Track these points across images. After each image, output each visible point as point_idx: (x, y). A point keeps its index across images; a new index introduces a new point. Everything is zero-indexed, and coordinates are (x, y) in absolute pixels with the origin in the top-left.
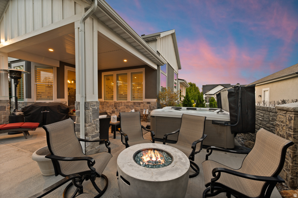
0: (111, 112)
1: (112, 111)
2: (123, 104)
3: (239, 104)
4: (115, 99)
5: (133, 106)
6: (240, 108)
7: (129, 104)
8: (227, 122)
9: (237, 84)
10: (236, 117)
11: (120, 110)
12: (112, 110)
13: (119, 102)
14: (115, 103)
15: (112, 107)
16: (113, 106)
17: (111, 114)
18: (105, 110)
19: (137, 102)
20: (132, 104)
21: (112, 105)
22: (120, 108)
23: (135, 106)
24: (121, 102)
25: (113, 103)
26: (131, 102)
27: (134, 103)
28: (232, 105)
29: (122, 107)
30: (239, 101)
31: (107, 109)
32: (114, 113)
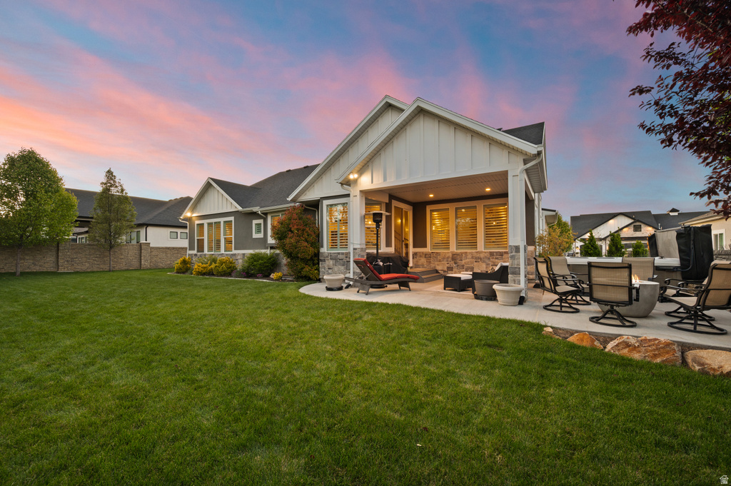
0: (446, 269)
1: (448, 268)
2: (469, 256)
3: (692, 246)
4: (453, 248)
5: (489, 259)
6: (693, 251)
7: (482, 256)
8: (677, 267)
9: (671, 211)
10: (689, 261)
11: (463, 266)
12: (447, 265)
13: (462, 253)
14: (454, 255)
15: (447, 261)
16: (450, 259)
17: (444, 271)
18: (432, 265)
19: (496, 252)
20: (487, 255)
21: (448, 258)
22: (463, 262)
23: (493, 258)
24: (466, 253)
25: (450, 255)
26: (485, 253)
27: (492, 254)
28: (683, 248)
29: (468, 260)
30: (692, 242)
31: (438, 265)
32: (452, 270)
